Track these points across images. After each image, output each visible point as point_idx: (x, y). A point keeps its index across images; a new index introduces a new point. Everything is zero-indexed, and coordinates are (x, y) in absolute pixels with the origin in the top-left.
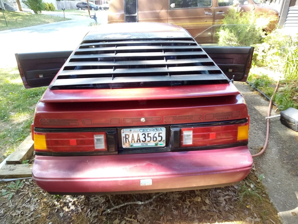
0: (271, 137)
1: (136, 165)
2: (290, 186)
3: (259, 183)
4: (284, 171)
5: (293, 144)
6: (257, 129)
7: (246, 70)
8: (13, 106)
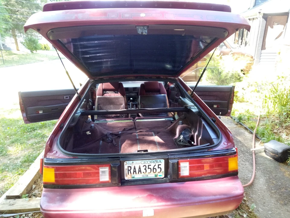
0: (258, 167)
1: (138, 196)
2: (280, 215)
3: (251, 212)
4: (273, 201)
5: (278, 175)
6: (244, 160)
7: (230, 106)
8: (10, 140)
